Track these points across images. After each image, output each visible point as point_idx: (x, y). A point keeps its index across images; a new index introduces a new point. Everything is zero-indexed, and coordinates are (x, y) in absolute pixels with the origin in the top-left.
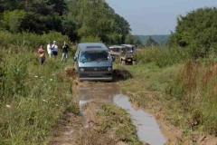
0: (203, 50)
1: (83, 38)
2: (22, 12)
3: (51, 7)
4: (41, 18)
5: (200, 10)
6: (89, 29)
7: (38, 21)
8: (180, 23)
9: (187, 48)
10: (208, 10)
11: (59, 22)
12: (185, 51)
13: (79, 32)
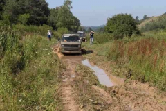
0: (121, 35)
1: (59, 28)
2: (28, 15)
3: (42, 12)
4: (38, 18)
5: (119, 15)
6: (62, 24)
7: (36, 19)
8: (109, 21)
9: (113, 34)
10: (123, 15)
11: (46, 20)
12: (111, 35)
13: (57, 25)
